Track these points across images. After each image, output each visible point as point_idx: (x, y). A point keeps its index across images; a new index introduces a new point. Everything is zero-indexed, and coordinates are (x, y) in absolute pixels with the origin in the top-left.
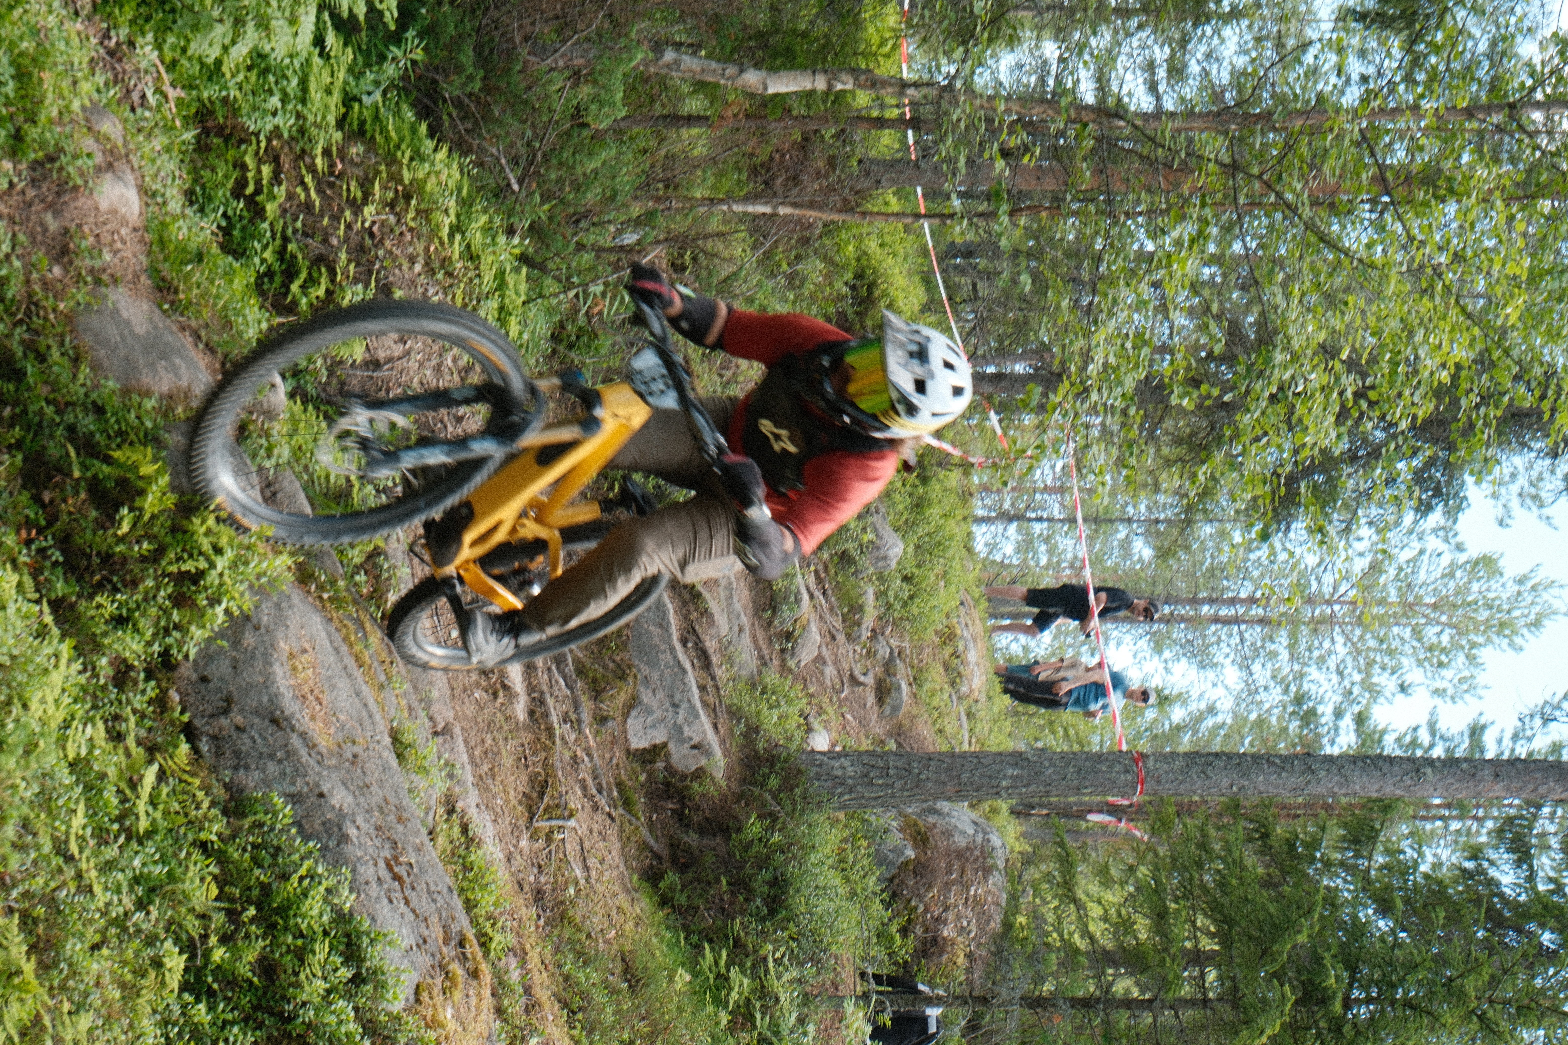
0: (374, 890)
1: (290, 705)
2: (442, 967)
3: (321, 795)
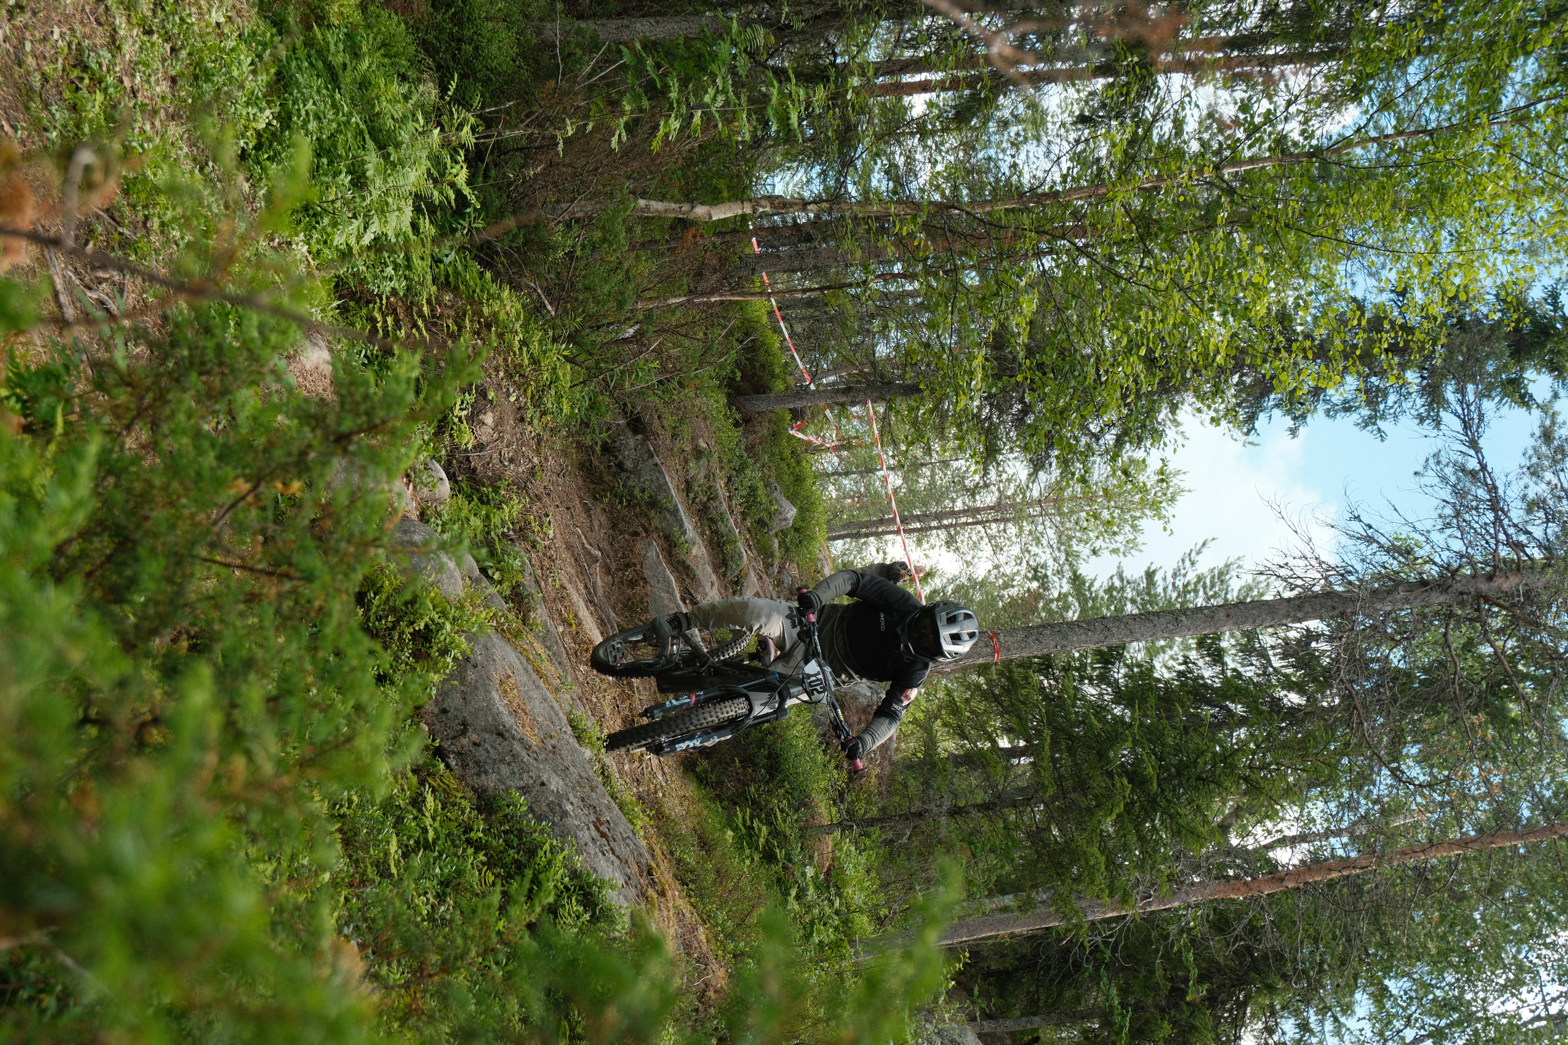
0: (592, 849)
1: (508, 720)
2: (643, 894)
3: (543, 784)
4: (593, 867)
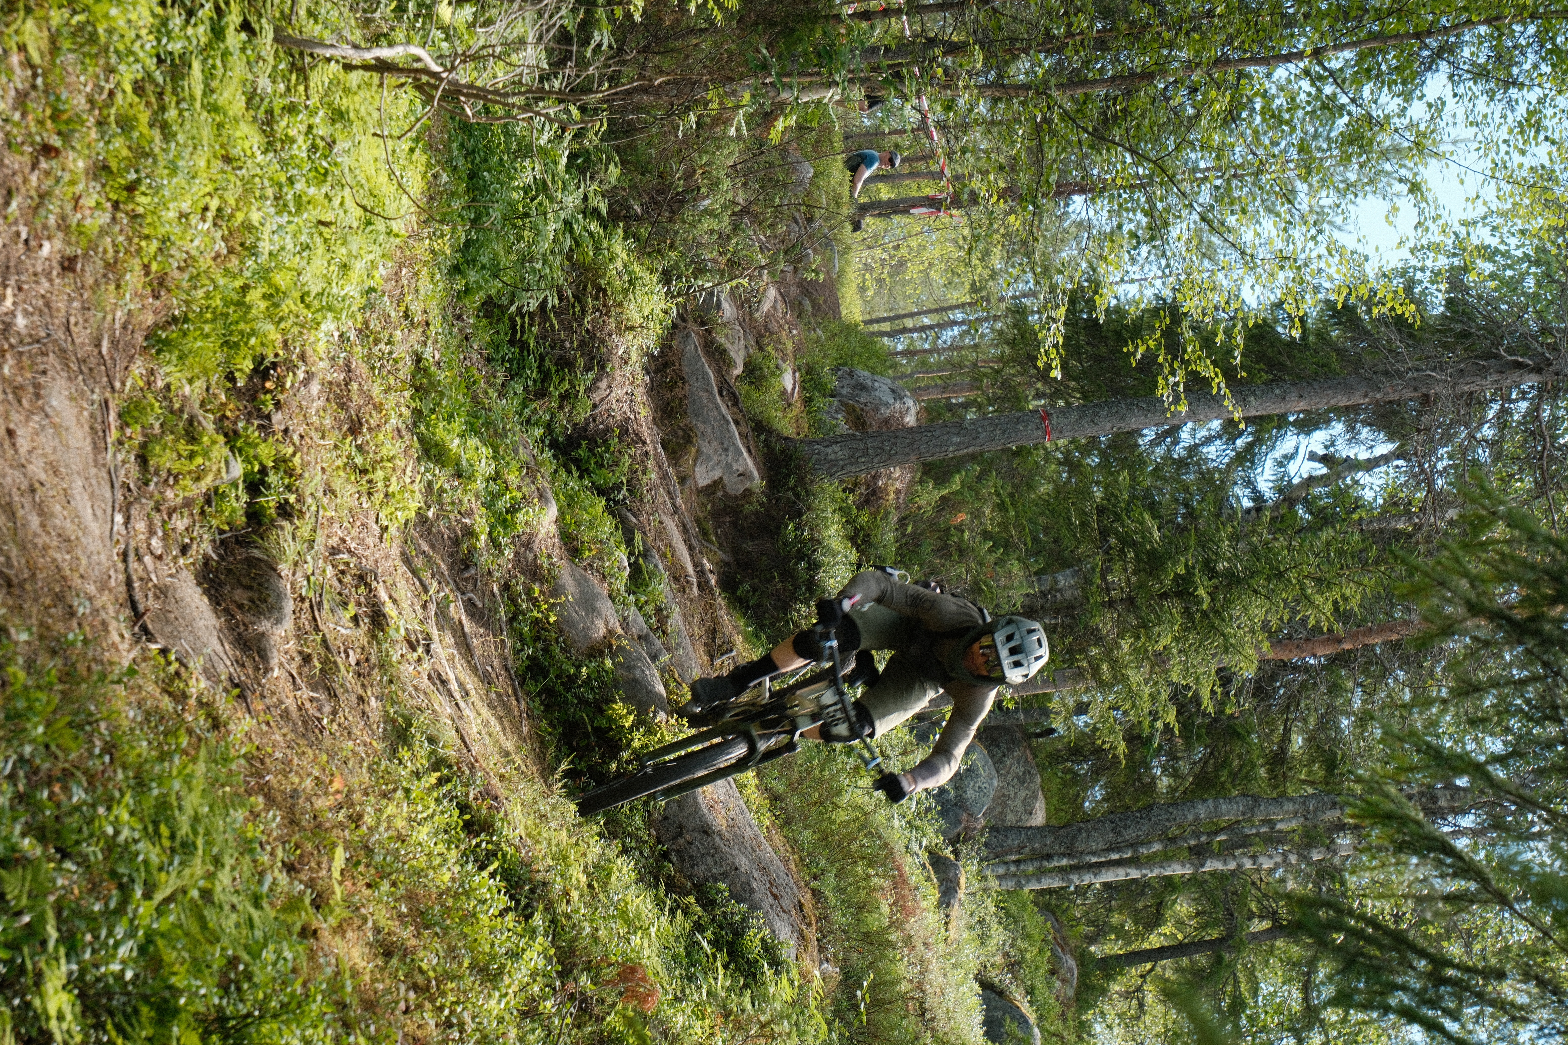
0: (772, 915)
1: (709, 818)
2: (801, 934)
3: (737, 868)
4: (773, 931)
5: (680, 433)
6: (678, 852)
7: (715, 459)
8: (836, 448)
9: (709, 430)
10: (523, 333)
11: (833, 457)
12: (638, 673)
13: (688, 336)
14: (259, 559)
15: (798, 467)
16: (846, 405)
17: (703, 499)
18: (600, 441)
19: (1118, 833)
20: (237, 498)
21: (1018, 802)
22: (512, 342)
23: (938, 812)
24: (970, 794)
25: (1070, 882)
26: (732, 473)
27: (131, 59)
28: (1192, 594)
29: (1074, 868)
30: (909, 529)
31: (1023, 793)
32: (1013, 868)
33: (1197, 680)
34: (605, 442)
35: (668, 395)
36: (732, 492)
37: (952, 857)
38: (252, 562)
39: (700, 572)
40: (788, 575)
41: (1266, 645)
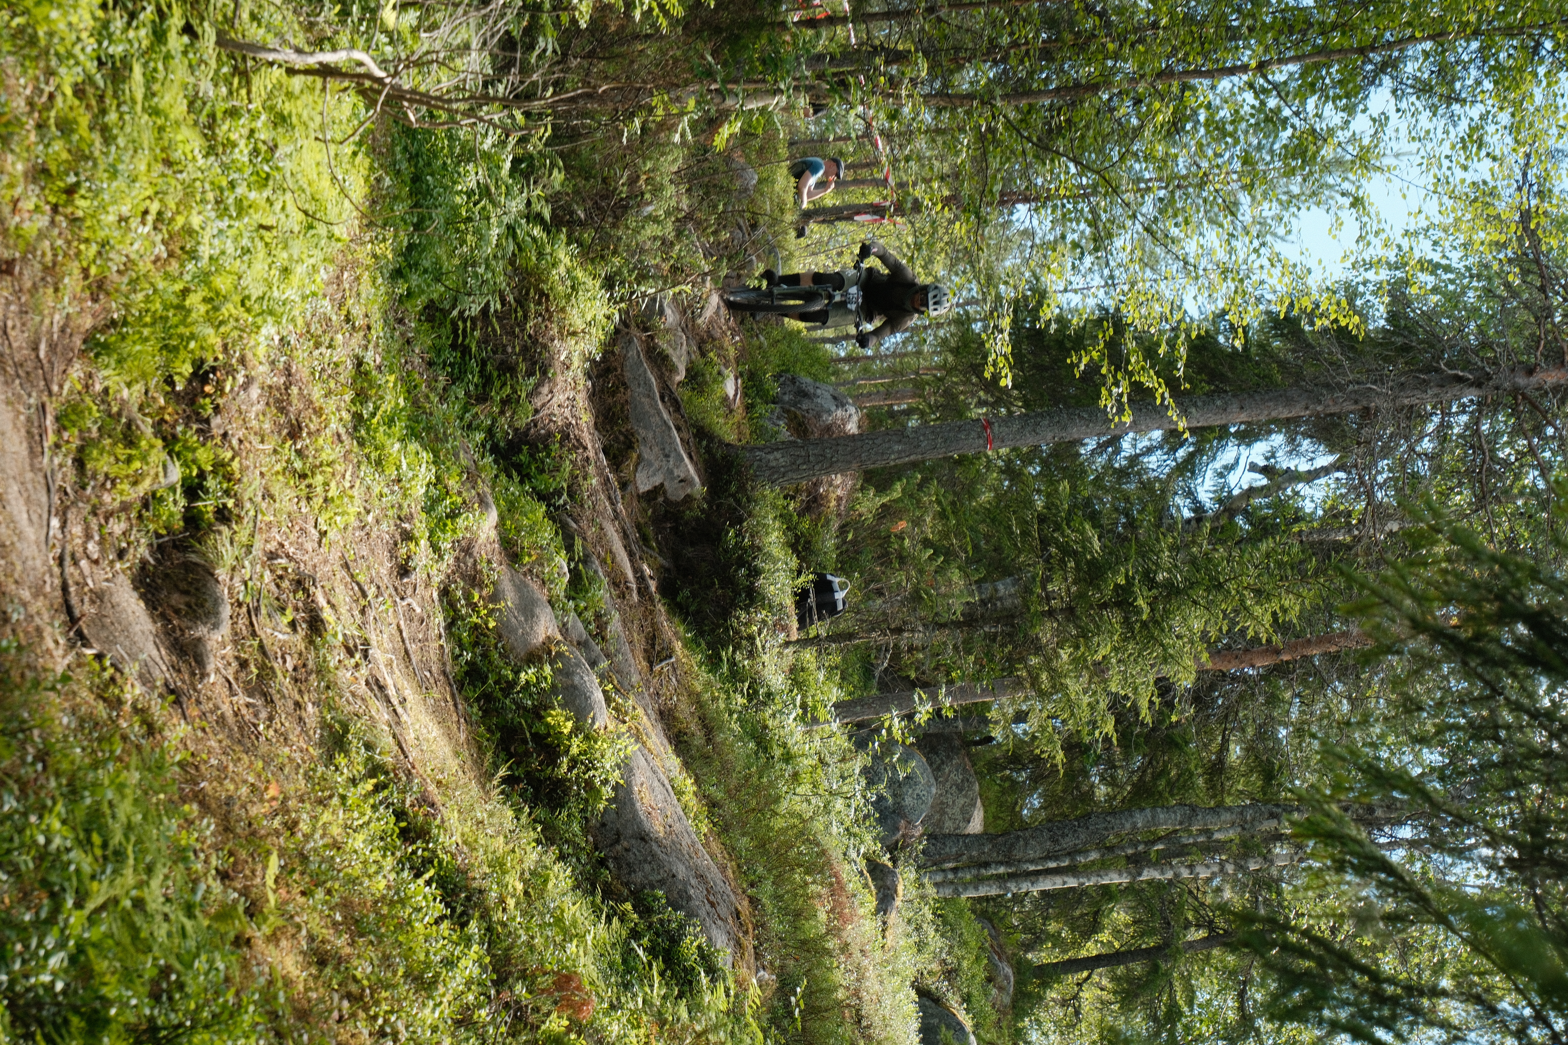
1: (647, 824)
3: (674, 876)
4: (710, 939)
5: (622, 438)
6: (615, 859)
7: (656, 465)
8: (778, 455)
9: (650, 435)
10: (465, 337)
11: (774, 464)
12: (576, 679)
13: (630, 341)
14: (196, 564)
15: (739, 473)
16: (788, 411)
17: (644, 505)
18: (541, 446)
19: (1056, 842)
20: (175, 502)
21: (956, 810)
22: (454, 346)
23: (876, 820)
24: (908, 801)
25: (1008, 890)
26: (673, 479)
27: (72, 62)
28: (1131, 604)
29: (1012, 876)
30: (850, 536)
31: (961, 801)
32: (950, 876)
33: (1135, 689)
34: (546, 447)
35: (610, 400)
36: (673, 498)
37: (890, 864)
38: (190, 567)
39: (641, 578)
40: (729, 582)
41: (1205, 656)
